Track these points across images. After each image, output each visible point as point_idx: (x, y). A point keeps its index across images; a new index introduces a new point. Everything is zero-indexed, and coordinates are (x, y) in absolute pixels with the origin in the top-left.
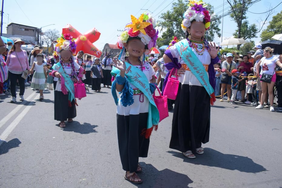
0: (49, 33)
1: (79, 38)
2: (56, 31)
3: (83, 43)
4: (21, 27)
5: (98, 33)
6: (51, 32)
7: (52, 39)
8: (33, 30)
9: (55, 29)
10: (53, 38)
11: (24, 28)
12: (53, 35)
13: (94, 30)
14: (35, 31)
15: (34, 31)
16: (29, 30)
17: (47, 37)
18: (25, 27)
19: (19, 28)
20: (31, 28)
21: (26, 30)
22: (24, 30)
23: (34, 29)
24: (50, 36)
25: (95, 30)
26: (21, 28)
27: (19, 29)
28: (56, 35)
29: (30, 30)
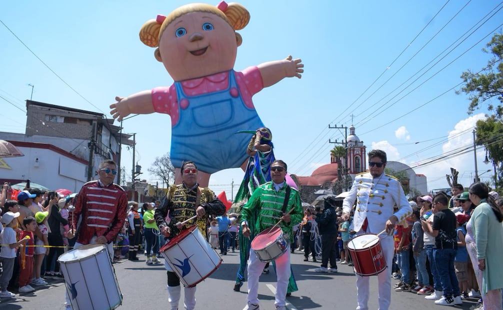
4: (53, 112)
8: (91, 121)
11: (62, 116)
14: (95, 123)
15: (91, 124)
16: (78, 122)
18: (66, 111)
19: (46, 115)
20: (85, 116)
21: (68, 120)
22: (61, 120)
23: (91, 117)
26: (53, 116)
27: (47, 119)
29: (81, 120)
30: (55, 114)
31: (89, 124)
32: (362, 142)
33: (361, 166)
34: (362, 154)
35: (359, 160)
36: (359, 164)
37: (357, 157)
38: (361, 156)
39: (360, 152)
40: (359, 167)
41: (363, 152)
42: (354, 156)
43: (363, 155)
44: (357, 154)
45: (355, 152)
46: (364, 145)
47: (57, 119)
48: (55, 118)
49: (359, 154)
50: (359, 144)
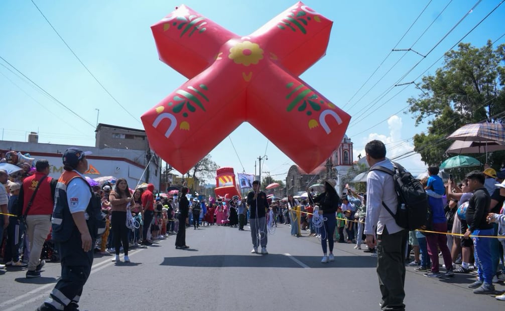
1: (227, 52)
3: (247, 78)
4: (117, 131)
5: (318, 20)
8: (143, 137)
11: (123, 134)
13: (299, 10)
15: (144, 139)
16: (135, 138)
18: (127, 131)
19: (113, 133)
20: (139, 134)
21: (128, 136)
22: (123, 137)
23: (144, 134)
25: (303, 8)
27: (114, 136)
29: (136, 136)
30: (119, 132)
31: (142, 139)
32: (350, 139)
33: (348, 159)
34: (349, 149)
35: (347, 154)
36: (347, 157)
37: (345, 152)
38: (349, 151)
39: (348, 148)
40: (347, 160)
41: (351, 148)
42: (343, 150)
43: (351, 150)
44: (345, 149)
45: (344, 147)
46: (351, 142)
47: (120, 136)
48: (118, 135)
49: (347, 150)
50: (347, 141)
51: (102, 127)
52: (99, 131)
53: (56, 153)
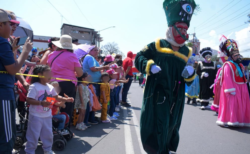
0: (109, 46)
2: (115, 44)
4: (74, 28)
6: (111, 45)
7: (111, 52)
8: (89, 32)
9: (114, 42)
10: (112, 50)
11: (77, 30)
12: (112, 48)
14: (91, 33)
15: (89, 34)
16: (84, 33)
17: (107, 50)
18: (79, 28)
19: (72, 30)
20: (87, 30)
21: (80, 32)
22: (77, 32)
23: (89, 31)
24: (109, 49)
26: (74, 30)
28: (115, 48)
29: (85, 32)
30: (75, 29)
31: (88, 33)
32: (199, 40)
34: (198, 45)
35: (197, 48)
36: (197, 50)
37: (196, 47)
38: (198, 47)
41: (199, 45)
43: (199, 46)
44: (196, 46)
46: (199, 42)
47: (75, 32)
48: (75, 31)
49: (197, 46)
50: (197, 41)
51: (65, 26)
52: (63, 28)
53: (39, 39)
